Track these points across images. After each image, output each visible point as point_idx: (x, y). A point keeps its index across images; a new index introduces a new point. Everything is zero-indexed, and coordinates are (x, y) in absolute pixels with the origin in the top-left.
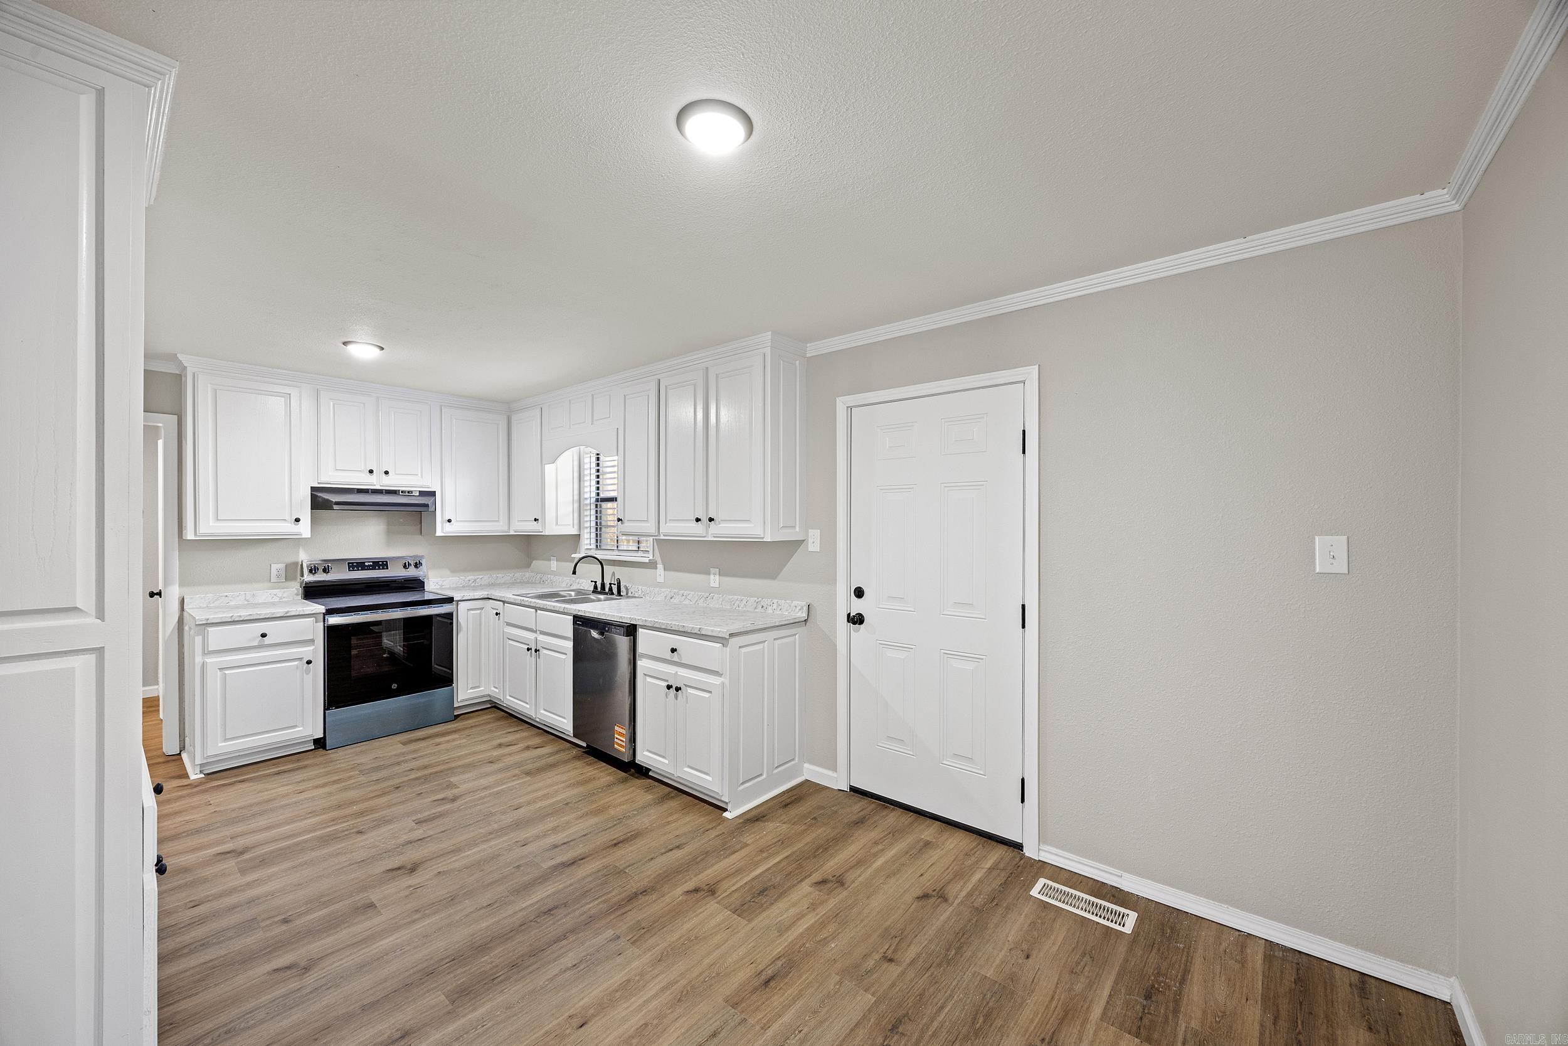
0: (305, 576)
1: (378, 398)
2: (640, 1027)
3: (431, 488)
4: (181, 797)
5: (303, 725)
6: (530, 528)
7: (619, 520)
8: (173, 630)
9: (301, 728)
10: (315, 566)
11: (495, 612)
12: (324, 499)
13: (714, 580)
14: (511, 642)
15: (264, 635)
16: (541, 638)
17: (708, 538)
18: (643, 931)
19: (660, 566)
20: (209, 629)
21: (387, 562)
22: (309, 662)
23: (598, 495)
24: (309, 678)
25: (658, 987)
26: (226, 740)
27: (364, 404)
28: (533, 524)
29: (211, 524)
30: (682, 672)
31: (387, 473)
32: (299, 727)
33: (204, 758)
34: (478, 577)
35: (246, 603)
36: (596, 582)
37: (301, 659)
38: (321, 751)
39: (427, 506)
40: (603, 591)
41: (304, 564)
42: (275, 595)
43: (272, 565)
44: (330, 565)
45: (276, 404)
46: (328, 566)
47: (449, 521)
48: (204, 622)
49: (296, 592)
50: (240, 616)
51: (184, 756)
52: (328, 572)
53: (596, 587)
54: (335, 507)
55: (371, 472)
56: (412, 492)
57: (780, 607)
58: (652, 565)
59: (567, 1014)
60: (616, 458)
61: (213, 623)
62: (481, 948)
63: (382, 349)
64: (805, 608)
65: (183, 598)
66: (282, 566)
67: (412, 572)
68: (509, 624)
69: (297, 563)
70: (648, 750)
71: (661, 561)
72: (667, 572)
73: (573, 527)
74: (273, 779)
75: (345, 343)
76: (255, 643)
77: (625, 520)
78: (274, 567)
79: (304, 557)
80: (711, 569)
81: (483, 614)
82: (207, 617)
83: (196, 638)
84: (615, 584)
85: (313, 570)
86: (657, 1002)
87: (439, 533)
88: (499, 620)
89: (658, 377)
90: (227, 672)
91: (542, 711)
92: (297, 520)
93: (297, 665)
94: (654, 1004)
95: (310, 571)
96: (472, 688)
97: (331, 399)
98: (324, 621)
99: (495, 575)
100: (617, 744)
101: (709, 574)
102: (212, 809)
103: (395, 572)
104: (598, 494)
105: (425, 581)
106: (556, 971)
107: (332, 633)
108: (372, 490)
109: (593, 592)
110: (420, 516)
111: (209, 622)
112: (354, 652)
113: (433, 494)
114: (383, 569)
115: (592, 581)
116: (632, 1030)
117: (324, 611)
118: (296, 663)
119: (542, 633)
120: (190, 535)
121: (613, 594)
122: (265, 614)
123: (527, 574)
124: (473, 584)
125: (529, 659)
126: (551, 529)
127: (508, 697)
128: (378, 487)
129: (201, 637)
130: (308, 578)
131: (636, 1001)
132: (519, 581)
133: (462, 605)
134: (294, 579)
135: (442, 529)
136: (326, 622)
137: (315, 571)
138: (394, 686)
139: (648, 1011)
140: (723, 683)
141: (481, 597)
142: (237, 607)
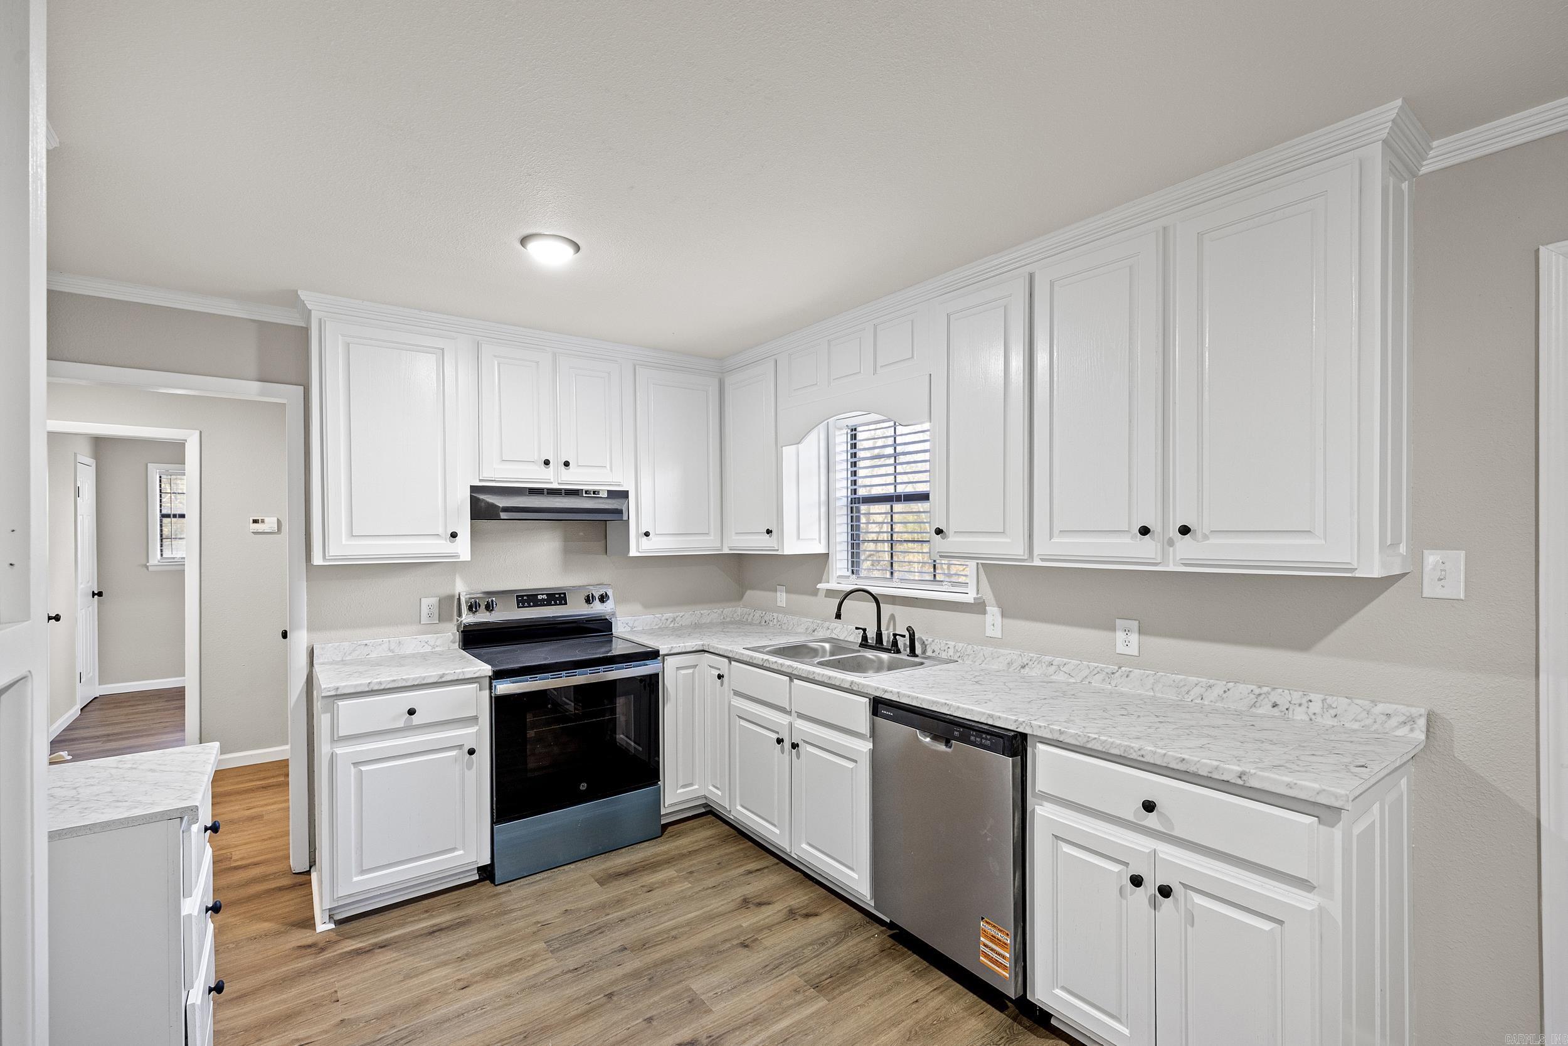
0: (464, 616)
1: (554, 354)
3: (622, 486)
4: (300, 975)
5: (464, 849)
6: (755, 543)
7: (939, 531)
8: (299, 695)
10: (476, 602)
11: (716, 673)
12: (488, 503)
13: (1127, 641)
14: (743, 723)
15: (411, 712)
16: (800, 724)
17: (1168, 566)
19: (993, 611)
20: (341, 703)
21: (565, 594)
22: (471, 752)
23: (855, 494)
24: (471, 775)
26: (363, 872)
27: (537, 363)
28: (765, 537)
29: (344, 542)
30: (1167, 851)
33: (334, 900)
34: (677, 614)
35: (391, 654)
36: (864, 630)
37: (460, 747)
38: (487, 888)
39: (619, 512)
40: (879, 645)
41: (461, 597)
43: (422, 599)
44: (494, 599)
45: (424, 368)
46: (492, 601)
47: (647, 534)
48: (333, 693)
49: (452, 637)
50: (380, 683)
51: (314, 876)
52: (492, 610)
53: (865, 638)
54: (503, 515)
57: (1333, 712)
58: (978, 607)
60: (926, 426)
61: (345, 694)
63: (577, 248)
64: (1422, 722)
65: (313, 648)
66: (434, 601)
67: (597, 608)
68: (737, 693)
69: (453, 597)
70: (1064, 988)
71: (993, 601)
72: (1006, 621)
73: (820, 542)
75: (524, 241)
76: (401, 724)
77: (950, 530)
78: (426, 602)
79: (462, 588)
80: (1117, 620)
81: (697, 675)
82: (337, 685)
83: (323, 716)
84: (904, 636)
85: (473, 607)
87: (633, 553)
88: (722, 686)
89: (1029, 269)
90: (363, 768)
91: (804, 846)
92: (454, 535)
93: (456, 755)
95: (470, 608)
96: (684, 786)
97: (495, 356)
98: (491, 688)
99: (698, 612)
100: (986, 956)
101: (1113, 629)
102: (338, 1013)
103: (575, 609)
104: (855, 491)
105: (613, 621)
107: (502, 707)
108: (548, 489)
109: (861, 645)
110: (604, 526)
111: (338, 693)
112: (531, 734)
113: (624, 495)
114: (561, 604)
115: (857, 628)
117: (490, 674)
118: (453, 753)
119: (801, 716)
120: (317, 560)
121: (898, 652)
122: (414, 679)
123: (739, 610)
124: (672, 625)
125: (780, 758)
126: (791, 547)
127: (739, 808)
128: (555, 486)
129: (329, 714)
130: (468, 618)
132: (728, 620)
133: (669, 661)
134: (450, 620)
135: (638, 547)
136: (493, 691)
137: (476, 608)
138: (583, 786)
140: (1321, 909)
141: (694, 649)
142: (379, 663)
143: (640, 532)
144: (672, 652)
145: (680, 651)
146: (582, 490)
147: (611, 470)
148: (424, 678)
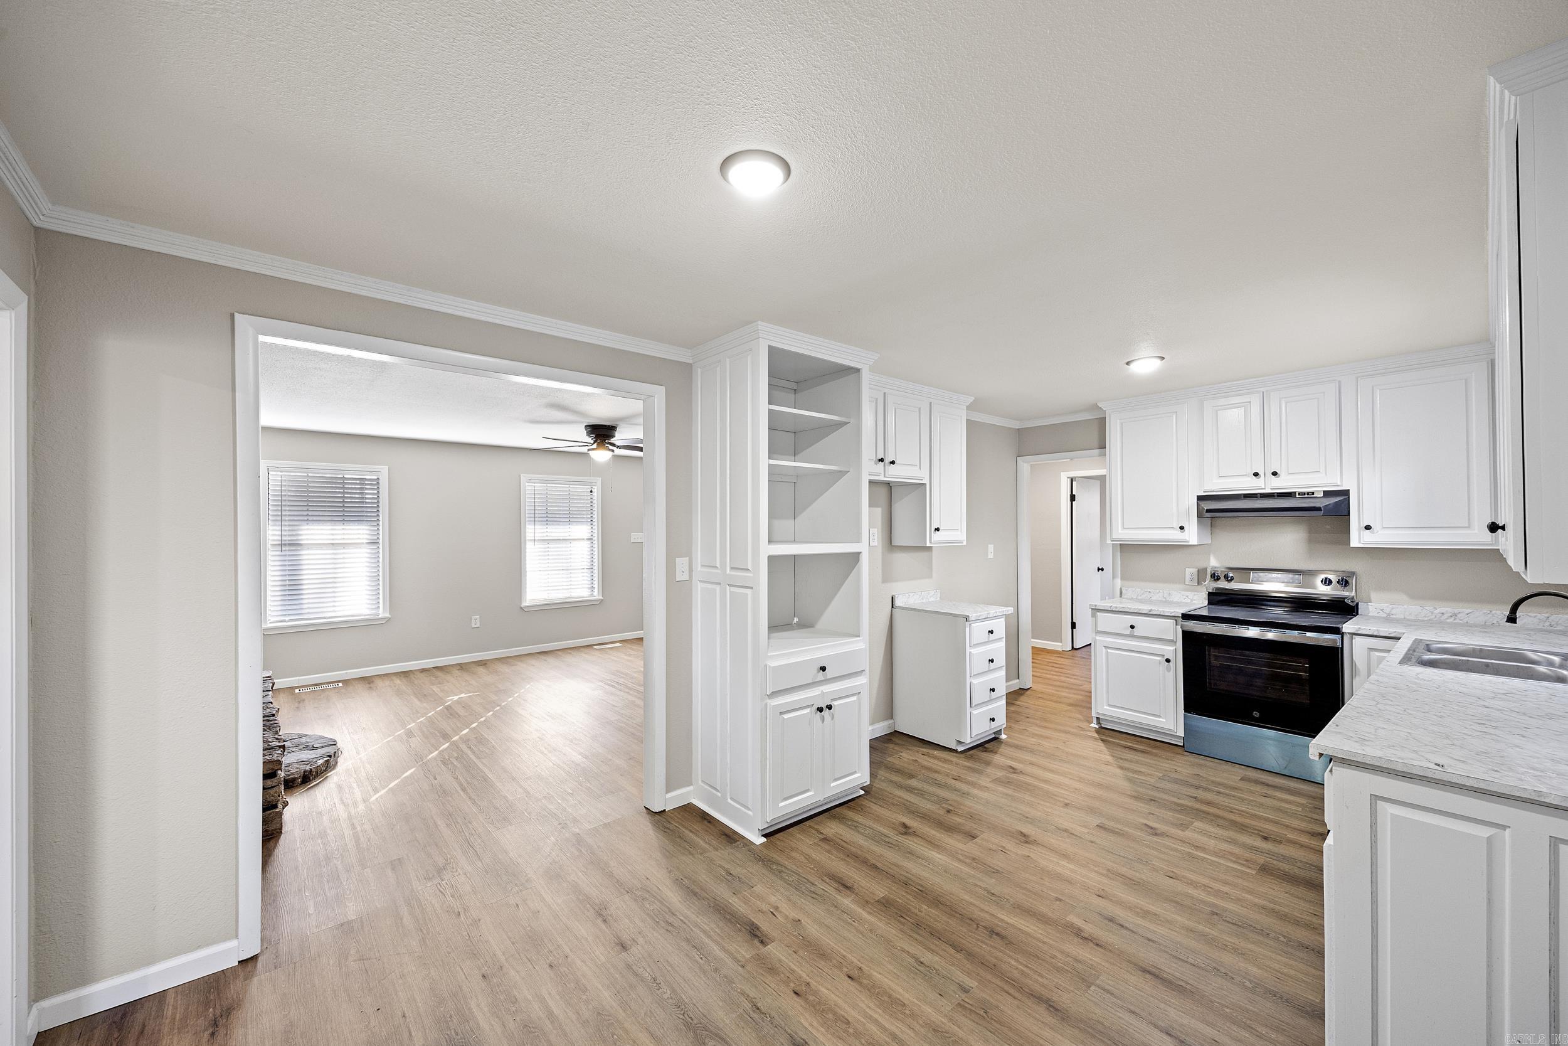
2: (846, 1019)
9: (1164, 720)
18: (982, 1013)
25: (893, 1029)
31: (1275, 474)
32: (1163, 718)
42: (1187, 596)
55: (1256, 474)
56: (1313, 493)
59: (862, 966)
62: (937, 901)
66: (1195, 571)
74: (1115, 748)
75: (1128, 363)
86: (876, 1030)
87: (1354, 543)
90: (1109, 651)
94: (873, 1028)
106: (912, 952)
116: (843, 1013)
131: (878, 1014)
135: (1358, 538)
139: (864, 1025)
143: (1362, 526)
144: (1359, 632)
145: (1370, 633)
146: (1295, 492)
147: (1326, 474)
148: (1140, 610)
